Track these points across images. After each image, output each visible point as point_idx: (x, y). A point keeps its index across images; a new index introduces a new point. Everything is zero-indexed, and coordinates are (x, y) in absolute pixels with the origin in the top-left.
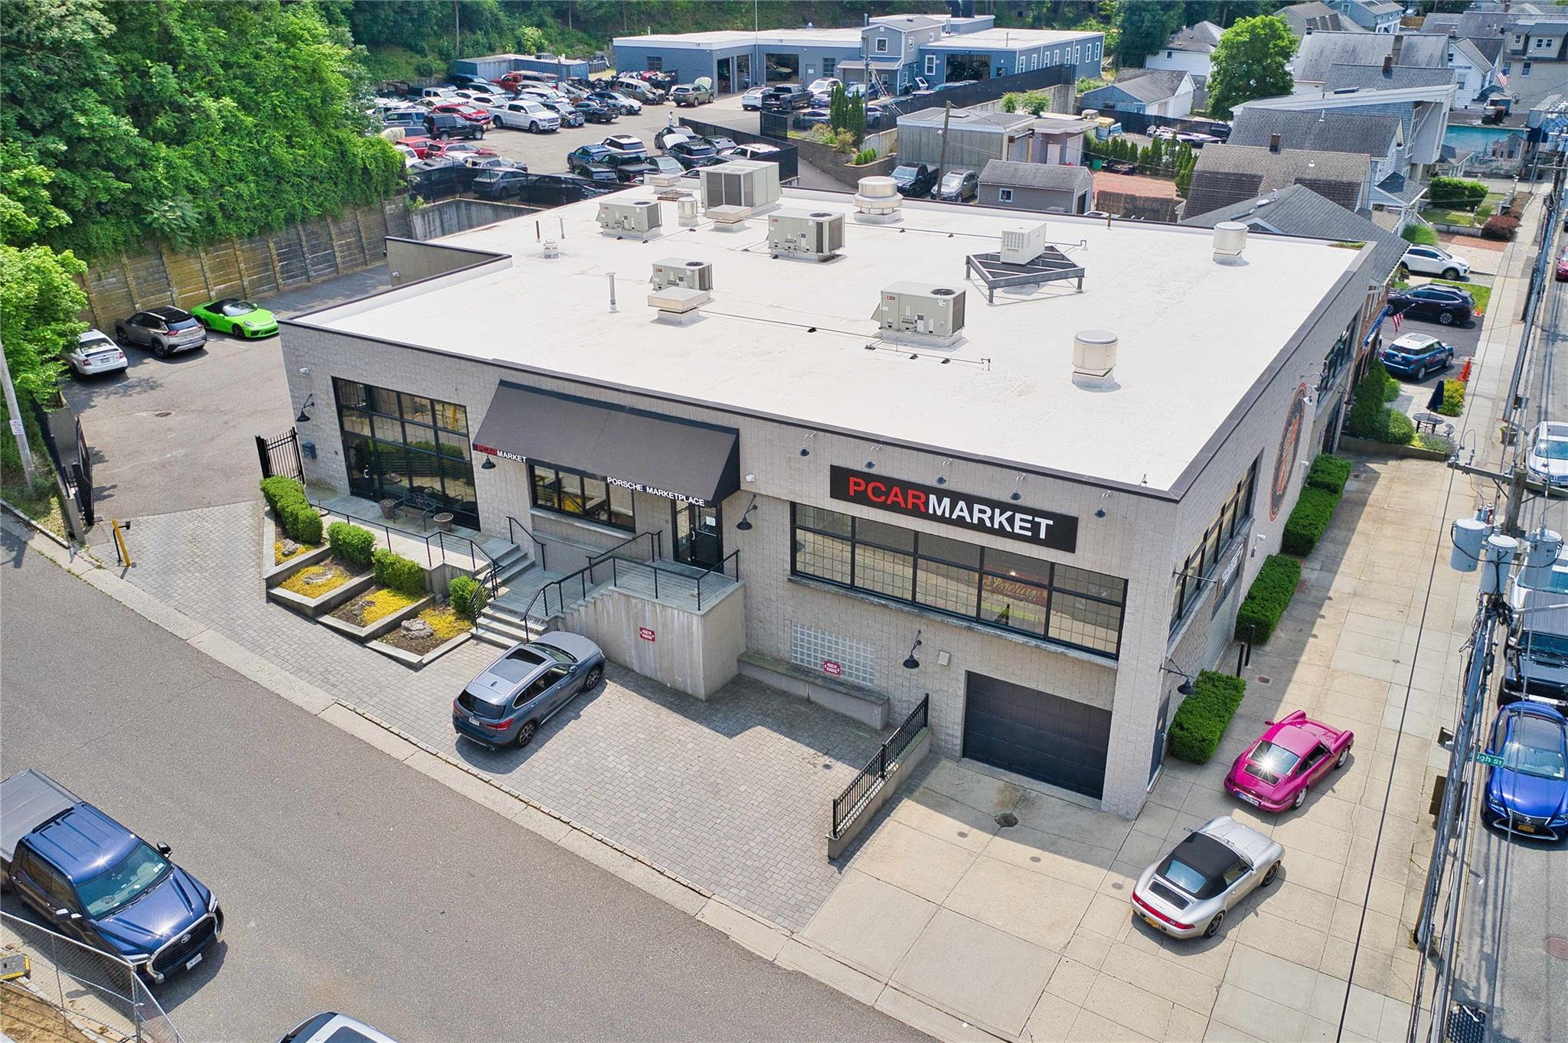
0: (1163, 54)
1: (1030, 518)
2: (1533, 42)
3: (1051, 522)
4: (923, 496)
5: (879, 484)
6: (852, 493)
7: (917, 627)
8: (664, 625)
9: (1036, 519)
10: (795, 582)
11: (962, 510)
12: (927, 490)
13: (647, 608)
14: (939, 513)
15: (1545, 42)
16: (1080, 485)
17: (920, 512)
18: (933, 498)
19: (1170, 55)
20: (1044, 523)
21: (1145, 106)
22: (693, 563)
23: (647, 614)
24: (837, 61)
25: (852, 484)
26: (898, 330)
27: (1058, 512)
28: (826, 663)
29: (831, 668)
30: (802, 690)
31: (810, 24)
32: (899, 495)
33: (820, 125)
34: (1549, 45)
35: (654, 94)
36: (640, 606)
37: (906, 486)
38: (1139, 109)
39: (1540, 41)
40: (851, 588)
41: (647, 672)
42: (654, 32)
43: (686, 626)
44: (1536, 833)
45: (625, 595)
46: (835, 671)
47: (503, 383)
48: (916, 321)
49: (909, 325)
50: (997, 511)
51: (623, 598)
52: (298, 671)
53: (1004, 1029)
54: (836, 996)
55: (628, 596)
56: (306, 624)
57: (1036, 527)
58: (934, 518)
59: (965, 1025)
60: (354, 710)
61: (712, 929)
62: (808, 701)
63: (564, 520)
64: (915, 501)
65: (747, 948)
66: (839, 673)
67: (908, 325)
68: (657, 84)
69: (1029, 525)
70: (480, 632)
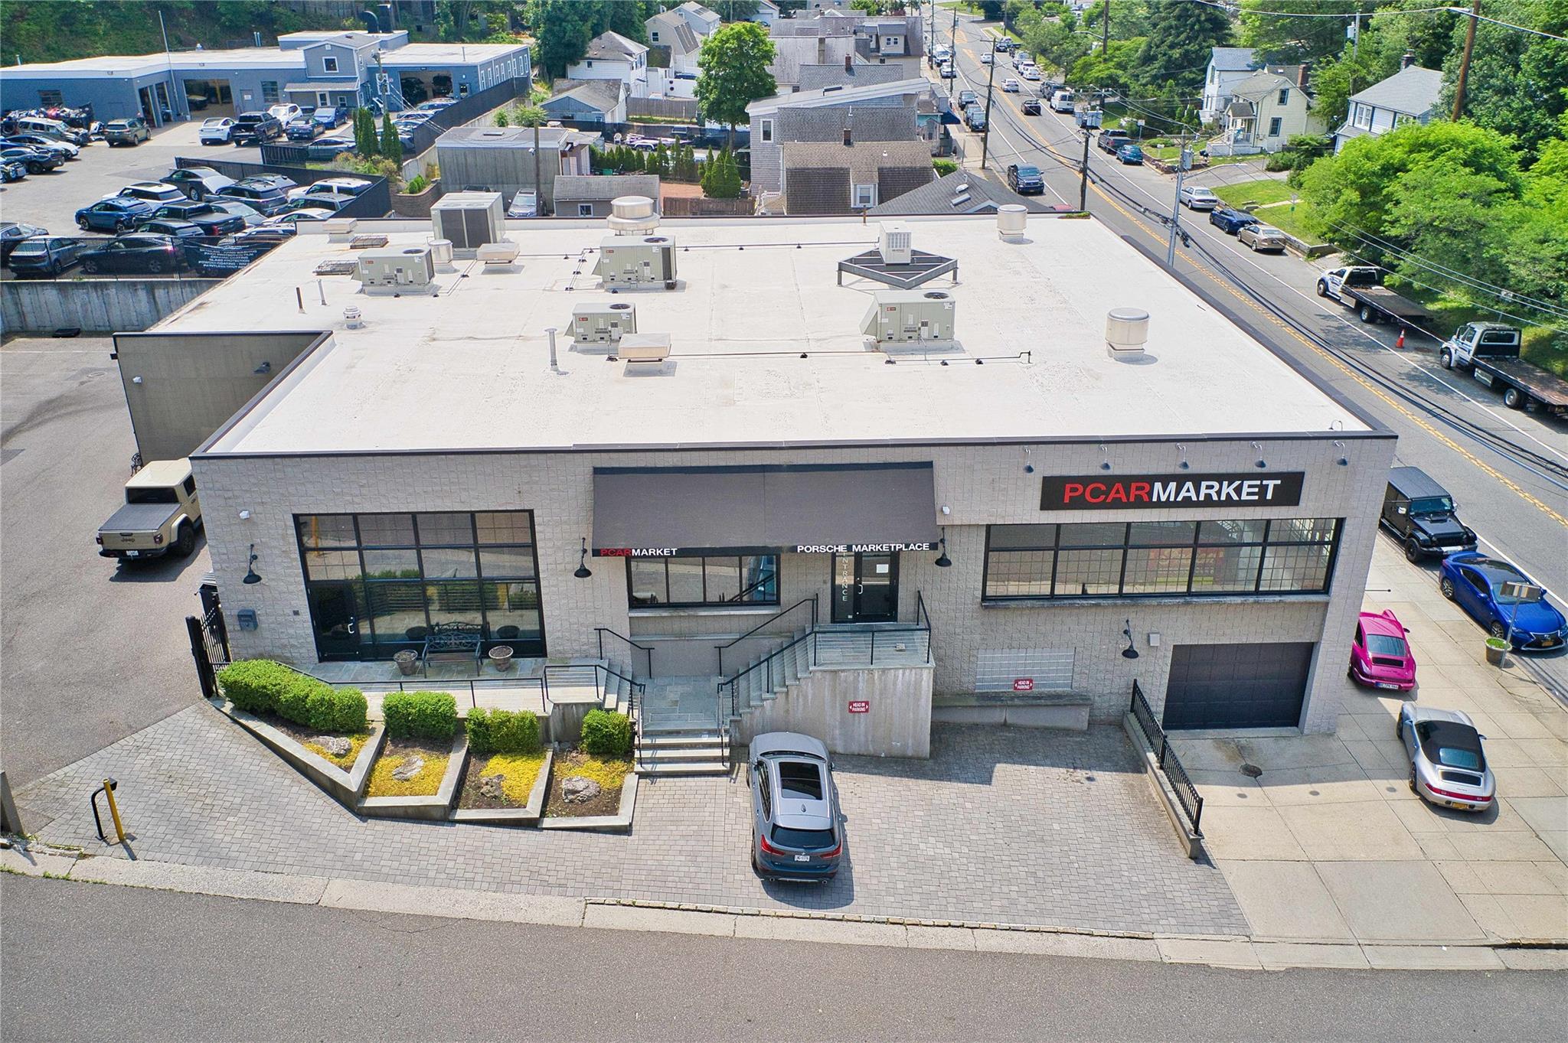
0: (584, 64)
1: (1258, 482)
2: (883, 41)
3: (1279, 482)
4: (1147, 487)
5: (1099, 485)
6: (1067, 501)
7: (1125, 617)
8: (883, 691)
9: (1265, 482)
10: (986, 607)
11: (1188, 491)
12: (1151, 479)
13: (860, 679)
14: (1163, 498)
15: (892, 40)
16: (1307, 442)
17: (1145, 502)
18: (1158, 486)
19: (590, 64)
20: (1271, 484)
21: (603, 115)
22: (856, 620)
23: (861, 684)
24: (279, 85)
25: (1068, 490)
26: (900, 340)
27: (1285, 471)
28: (1017, 681)
29: (1022, 685)
30: (998, 716)
31: (199, 45)
32: (1121, 490)
33: (345, 154)
34: (896, 43)
35: (77, 133)
36: (852, 678)
37: (1126, 480)
38: (599, 118)
39: (889, 40)
40: (1052, 598)
41: (855, 749)
42: (25, 61)
43: (912, 683)
44: (1554, 645)
45: (832, 671)
46: (1028, 687)
47: (597, 471)
48: (920, 329)
49: (912, 333)
50: (1225, 483)
51: (828, 676)
52: (500, 886)
53: (1472, 937)
54: (1341, 974)
55: (835, 672)
56: (443, 830)
57: (1263, 489)
58: (1160, 505)
59: (1444, 948)
60: (619, 903)
61: (1189, 965)
62: (1005, 725)
63: (682, 614)
64: (1138, 493)
65: (1234, 968)
66: (1031, 688)
67: (910, 334)
68: (72, 123)
69: (1256, 490)
70: (648, 767)
